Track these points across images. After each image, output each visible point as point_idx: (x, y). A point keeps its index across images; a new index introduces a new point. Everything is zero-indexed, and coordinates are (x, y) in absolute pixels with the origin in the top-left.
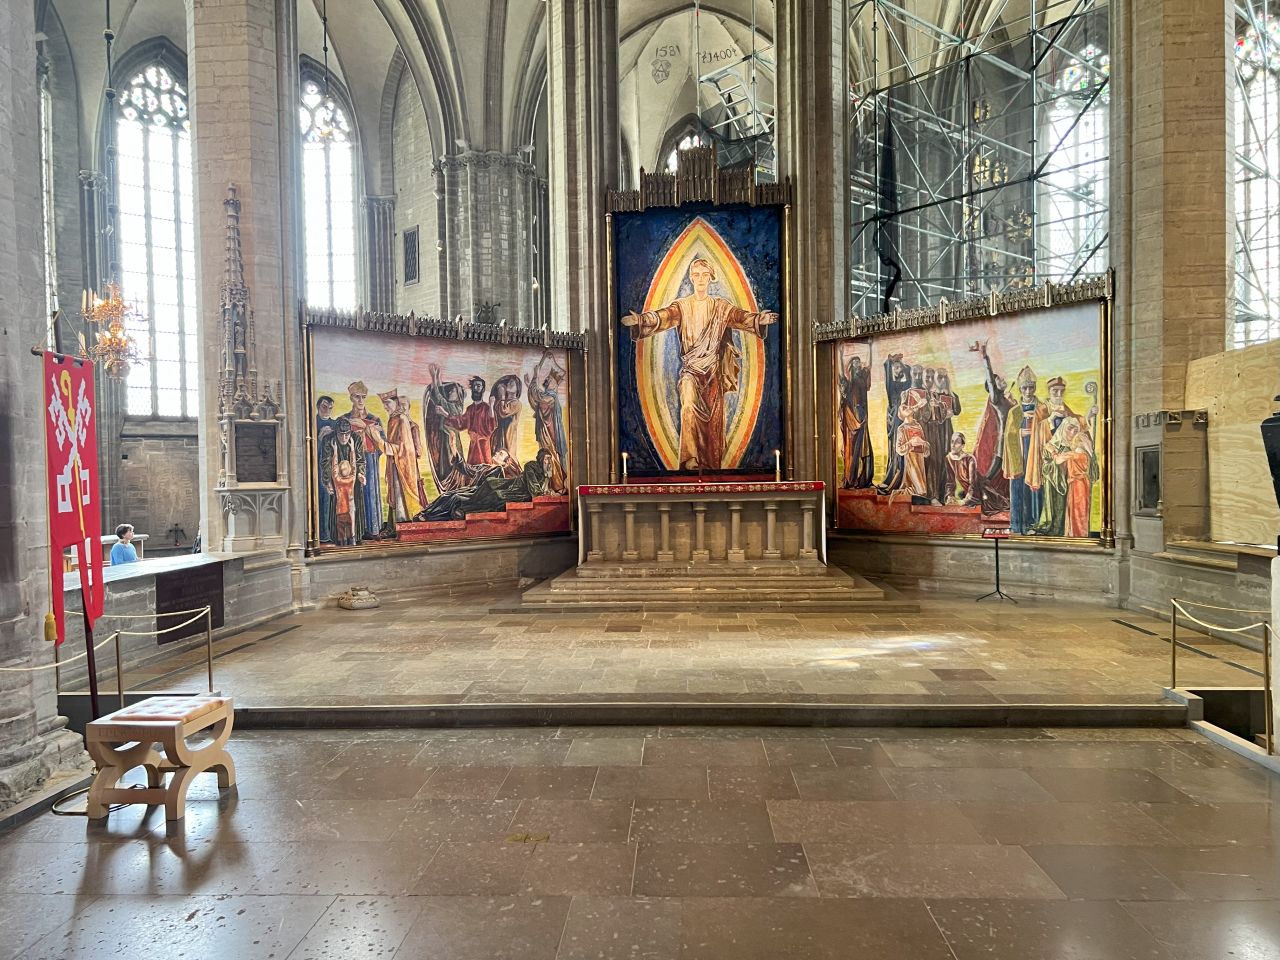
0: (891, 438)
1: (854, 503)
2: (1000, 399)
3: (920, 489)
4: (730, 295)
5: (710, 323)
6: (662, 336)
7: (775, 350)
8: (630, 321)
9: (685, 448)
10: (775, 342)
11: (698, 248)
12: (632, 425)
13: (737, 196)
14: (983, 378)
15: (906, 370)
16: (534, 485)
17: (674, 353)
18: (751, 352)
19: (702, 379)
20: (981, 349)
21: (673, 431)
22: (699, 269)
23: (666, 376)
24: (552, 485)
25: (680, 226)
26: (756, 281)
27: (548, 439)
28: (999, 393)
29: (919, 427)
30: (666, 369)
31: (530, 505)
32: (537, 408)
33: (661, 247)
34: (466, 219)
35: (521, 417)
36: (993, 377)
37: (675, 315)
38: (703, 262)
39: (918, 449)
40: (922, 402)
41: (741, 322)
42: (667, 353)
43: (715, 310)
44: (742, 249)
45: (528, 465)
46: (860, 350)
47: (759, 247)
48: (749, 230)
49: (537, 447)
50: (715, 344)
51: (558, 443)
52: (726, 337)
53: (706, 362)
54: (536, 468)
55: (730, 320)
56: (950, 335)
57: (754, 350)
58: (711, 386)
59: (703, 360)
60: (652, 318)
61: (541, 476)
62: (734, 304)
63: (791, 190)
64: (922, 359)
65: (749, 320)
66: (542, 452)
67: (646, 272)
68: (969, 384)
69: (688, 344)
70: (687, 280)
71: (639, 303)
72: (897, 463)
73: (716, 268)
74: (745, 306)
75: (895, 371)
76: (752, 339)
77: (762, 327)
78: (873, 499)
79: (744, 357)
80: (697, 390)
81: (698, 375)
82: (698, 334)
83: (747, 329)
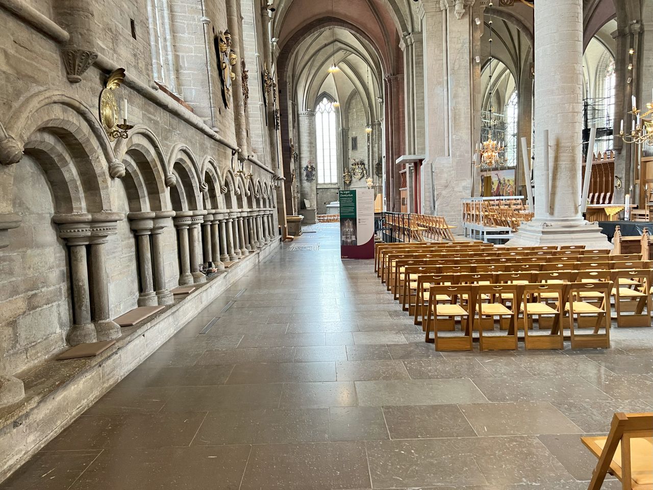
20: (497, 174)
34: (376, 138)
36: (499, 179)
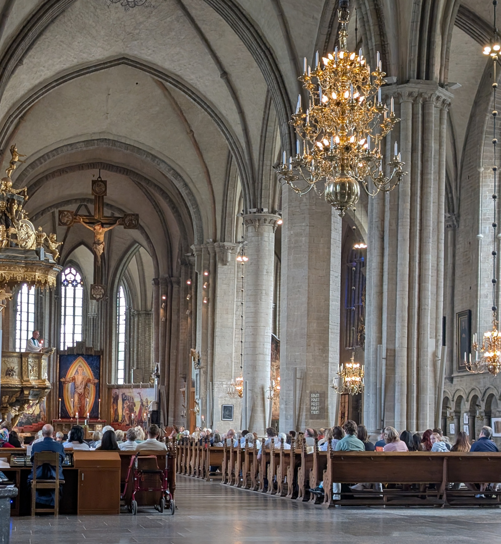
0: (123, 411)
2: (142, 404)
3: (128, 423)
4: (87, 375)
5: (82, 381)
6: (70, 384)
7: (98, 388)
8: (62, 380)
10: (98, 387)
11: (80, 364)
13: (90, 353)
14: (139, 400)
15: (126, 396)
16: (38, 420)
18: (92, 389)
19: (80, 395)
20: (139, 393)
22: (80, 369)
23: (71, 394)
24: (42, 420)
25: (76, 358)
26: (94, 372)
28: (142, 403)
29: (128, 409)
30: (71, 392)
31: (37, 424)
33: (71, 363)
36: (141, 400)
37: (74, 379)
38: (81, 367)
39: (128, 414)
40: (129, 404)
41: (90, 381)
42: (71, 388)
43: (84, 378)
44: (90, 364)
45: (37, 415)
46: (117, 391)
47: (95, 364)
48: (93, 360)
50: (83, 386)
51: (44, 410)
52: (86, 385)
53: (81, 391)
55: (87, 381)
56: (134, 390)
57: (93, 388)
58: (82, 397)
59: (80, 390)
60: (68, 380)
61: (40, 417)
62: (88, 377)
63: (103, 352)
64: (129, 394)
65: (92, 381)
66: (41, 411)
67: (67, 369)
68: (137, 400)
69: (77, 386)
70: (77, 371)
71: (65, 376)
72: (123, 417)
73: (84, 368)
74: (91, 378)
75: (124, 396)
76: (92, 386)
77: (95, 383)
78: (118, 425)
79: (90, 390)
80: (79, 398)
81: (79, 394)
82: (79, 384)
83: (91, 383)
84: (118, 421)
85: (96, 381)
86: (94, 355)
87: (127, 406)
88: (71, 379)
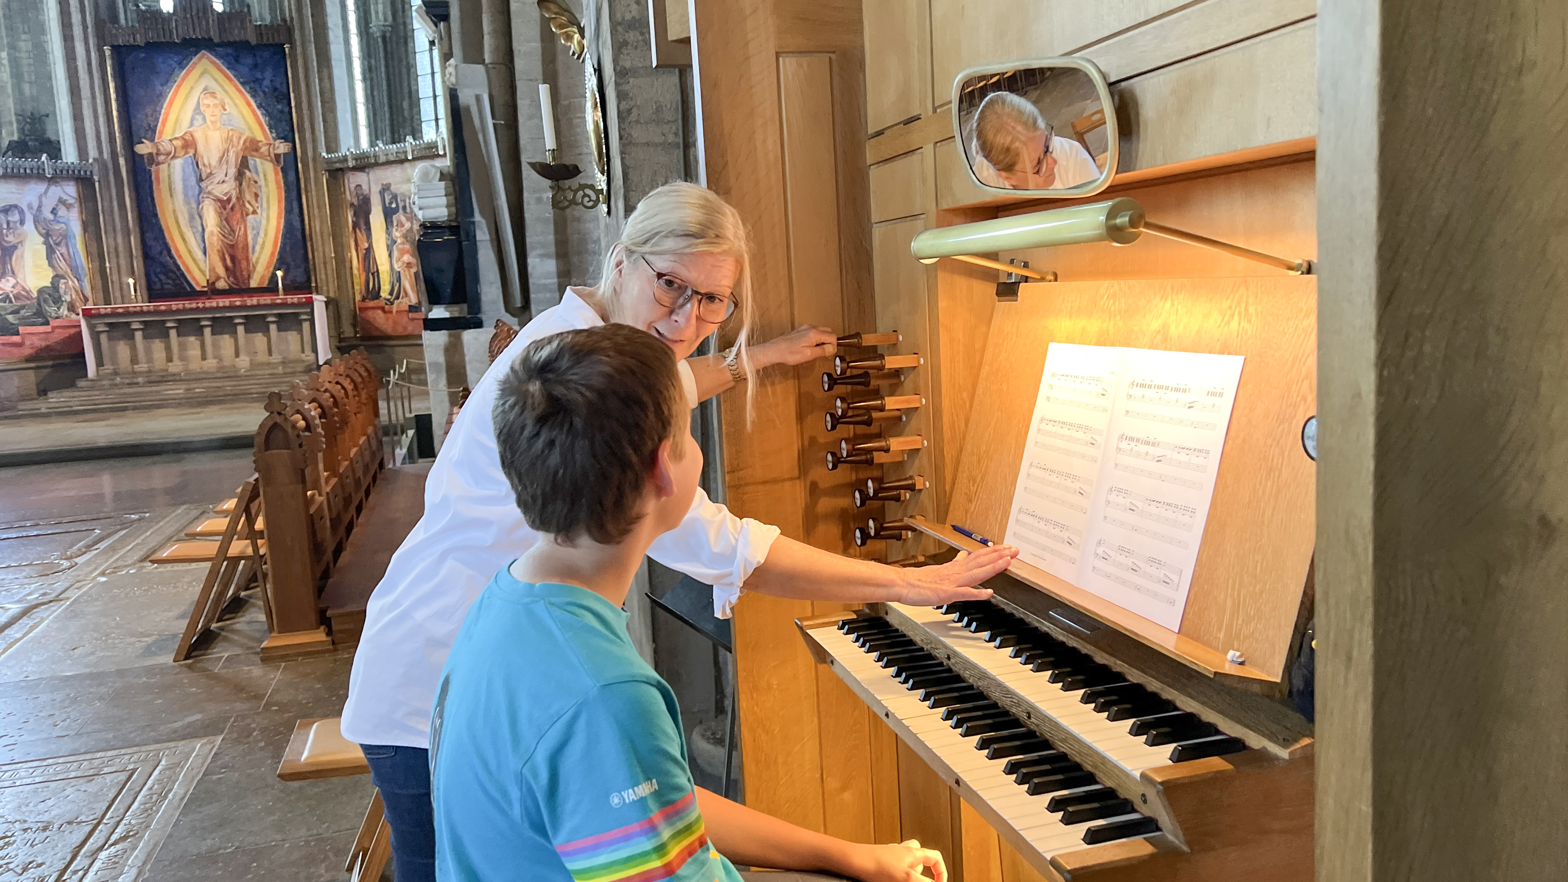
0: (390, 256)
1: (370, 313)
3: (414, 300)
4: (243, 126)
5: (227, 152)
6: (178, 163)
7: (292, 177)
8: (144, 149)
9: (212, 269)
10: (291, 171)
11: (207, 81)
12: (156, 248)
13: (236, 35)
15: (395, 197)
16: (51, 310)
17: (193, 181)
18: (268, 177)
19: (223, 203)
21: (199, 254)
22: (209, 101)
23: (187, 202)
25: (188, 59)
26: (268, 114)
27: (63, 264)
29: (407, 246)
30: (186, 195)
32: (47, 235)
33: (168, 80)
35: (28, 244)
37: (189, 144)
38: (213, 94)
39: (409, 265)
40: (408, 225)
41: (257, 150)
42: (185, 180)
43: (229, 140)
44: (250, 83)
45: (41, 291)
46: (360, 178)
47: (267, 82)
48: (256, 66)
49: (50, 274)
50: (233, 171)
51: (74, 269)
52: (243, 165)
53: (226, 188)
54: (52, 294)
55: (245, 149)
57: (271, 176)
58: (232, 211)
59: (223, 186)
60: (165, 146)
61: (57, 301)
62: (247, 134)
63: (290, 31)
65: (264, 149)
67: (156, 103)
69: (205, 171)
70: (197, 110)
72: (396, 278)
73: (227, 100)
74: (259, 136)
75: (387, 197)
77: (277, 156)
79: (262, 182)
80: (220, 215)
81: (220, 200)
82: (214, 162)
83: (262, 157)
84: (377, 296)
85: (282, 148)
86: (253, 41)
87: (405, 236)
88: (178, 143)
